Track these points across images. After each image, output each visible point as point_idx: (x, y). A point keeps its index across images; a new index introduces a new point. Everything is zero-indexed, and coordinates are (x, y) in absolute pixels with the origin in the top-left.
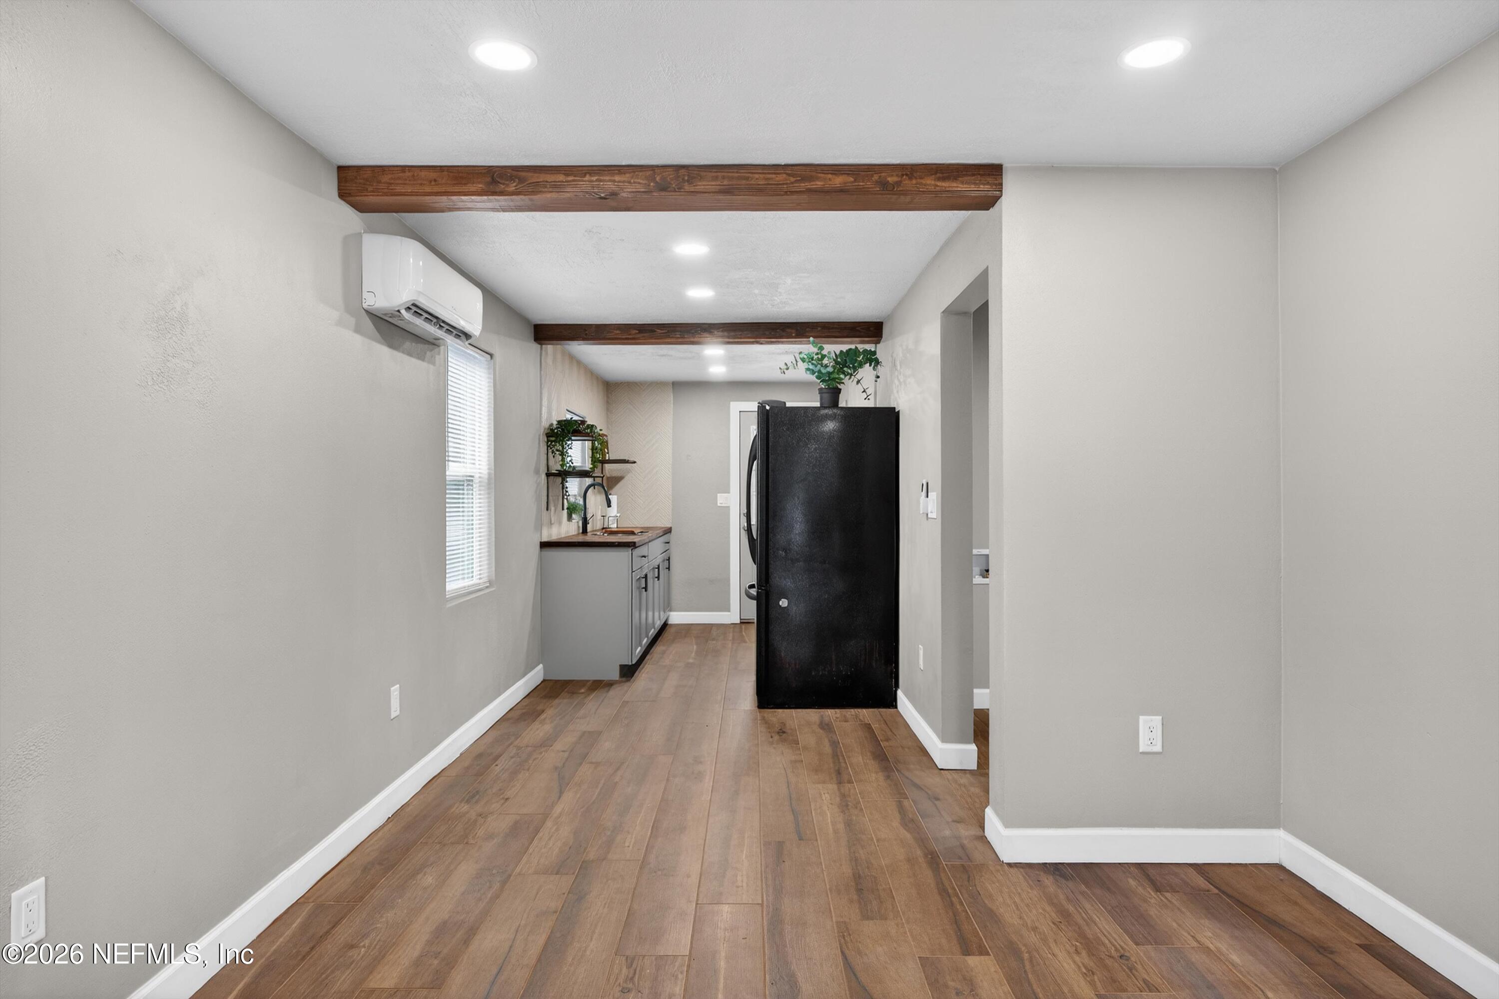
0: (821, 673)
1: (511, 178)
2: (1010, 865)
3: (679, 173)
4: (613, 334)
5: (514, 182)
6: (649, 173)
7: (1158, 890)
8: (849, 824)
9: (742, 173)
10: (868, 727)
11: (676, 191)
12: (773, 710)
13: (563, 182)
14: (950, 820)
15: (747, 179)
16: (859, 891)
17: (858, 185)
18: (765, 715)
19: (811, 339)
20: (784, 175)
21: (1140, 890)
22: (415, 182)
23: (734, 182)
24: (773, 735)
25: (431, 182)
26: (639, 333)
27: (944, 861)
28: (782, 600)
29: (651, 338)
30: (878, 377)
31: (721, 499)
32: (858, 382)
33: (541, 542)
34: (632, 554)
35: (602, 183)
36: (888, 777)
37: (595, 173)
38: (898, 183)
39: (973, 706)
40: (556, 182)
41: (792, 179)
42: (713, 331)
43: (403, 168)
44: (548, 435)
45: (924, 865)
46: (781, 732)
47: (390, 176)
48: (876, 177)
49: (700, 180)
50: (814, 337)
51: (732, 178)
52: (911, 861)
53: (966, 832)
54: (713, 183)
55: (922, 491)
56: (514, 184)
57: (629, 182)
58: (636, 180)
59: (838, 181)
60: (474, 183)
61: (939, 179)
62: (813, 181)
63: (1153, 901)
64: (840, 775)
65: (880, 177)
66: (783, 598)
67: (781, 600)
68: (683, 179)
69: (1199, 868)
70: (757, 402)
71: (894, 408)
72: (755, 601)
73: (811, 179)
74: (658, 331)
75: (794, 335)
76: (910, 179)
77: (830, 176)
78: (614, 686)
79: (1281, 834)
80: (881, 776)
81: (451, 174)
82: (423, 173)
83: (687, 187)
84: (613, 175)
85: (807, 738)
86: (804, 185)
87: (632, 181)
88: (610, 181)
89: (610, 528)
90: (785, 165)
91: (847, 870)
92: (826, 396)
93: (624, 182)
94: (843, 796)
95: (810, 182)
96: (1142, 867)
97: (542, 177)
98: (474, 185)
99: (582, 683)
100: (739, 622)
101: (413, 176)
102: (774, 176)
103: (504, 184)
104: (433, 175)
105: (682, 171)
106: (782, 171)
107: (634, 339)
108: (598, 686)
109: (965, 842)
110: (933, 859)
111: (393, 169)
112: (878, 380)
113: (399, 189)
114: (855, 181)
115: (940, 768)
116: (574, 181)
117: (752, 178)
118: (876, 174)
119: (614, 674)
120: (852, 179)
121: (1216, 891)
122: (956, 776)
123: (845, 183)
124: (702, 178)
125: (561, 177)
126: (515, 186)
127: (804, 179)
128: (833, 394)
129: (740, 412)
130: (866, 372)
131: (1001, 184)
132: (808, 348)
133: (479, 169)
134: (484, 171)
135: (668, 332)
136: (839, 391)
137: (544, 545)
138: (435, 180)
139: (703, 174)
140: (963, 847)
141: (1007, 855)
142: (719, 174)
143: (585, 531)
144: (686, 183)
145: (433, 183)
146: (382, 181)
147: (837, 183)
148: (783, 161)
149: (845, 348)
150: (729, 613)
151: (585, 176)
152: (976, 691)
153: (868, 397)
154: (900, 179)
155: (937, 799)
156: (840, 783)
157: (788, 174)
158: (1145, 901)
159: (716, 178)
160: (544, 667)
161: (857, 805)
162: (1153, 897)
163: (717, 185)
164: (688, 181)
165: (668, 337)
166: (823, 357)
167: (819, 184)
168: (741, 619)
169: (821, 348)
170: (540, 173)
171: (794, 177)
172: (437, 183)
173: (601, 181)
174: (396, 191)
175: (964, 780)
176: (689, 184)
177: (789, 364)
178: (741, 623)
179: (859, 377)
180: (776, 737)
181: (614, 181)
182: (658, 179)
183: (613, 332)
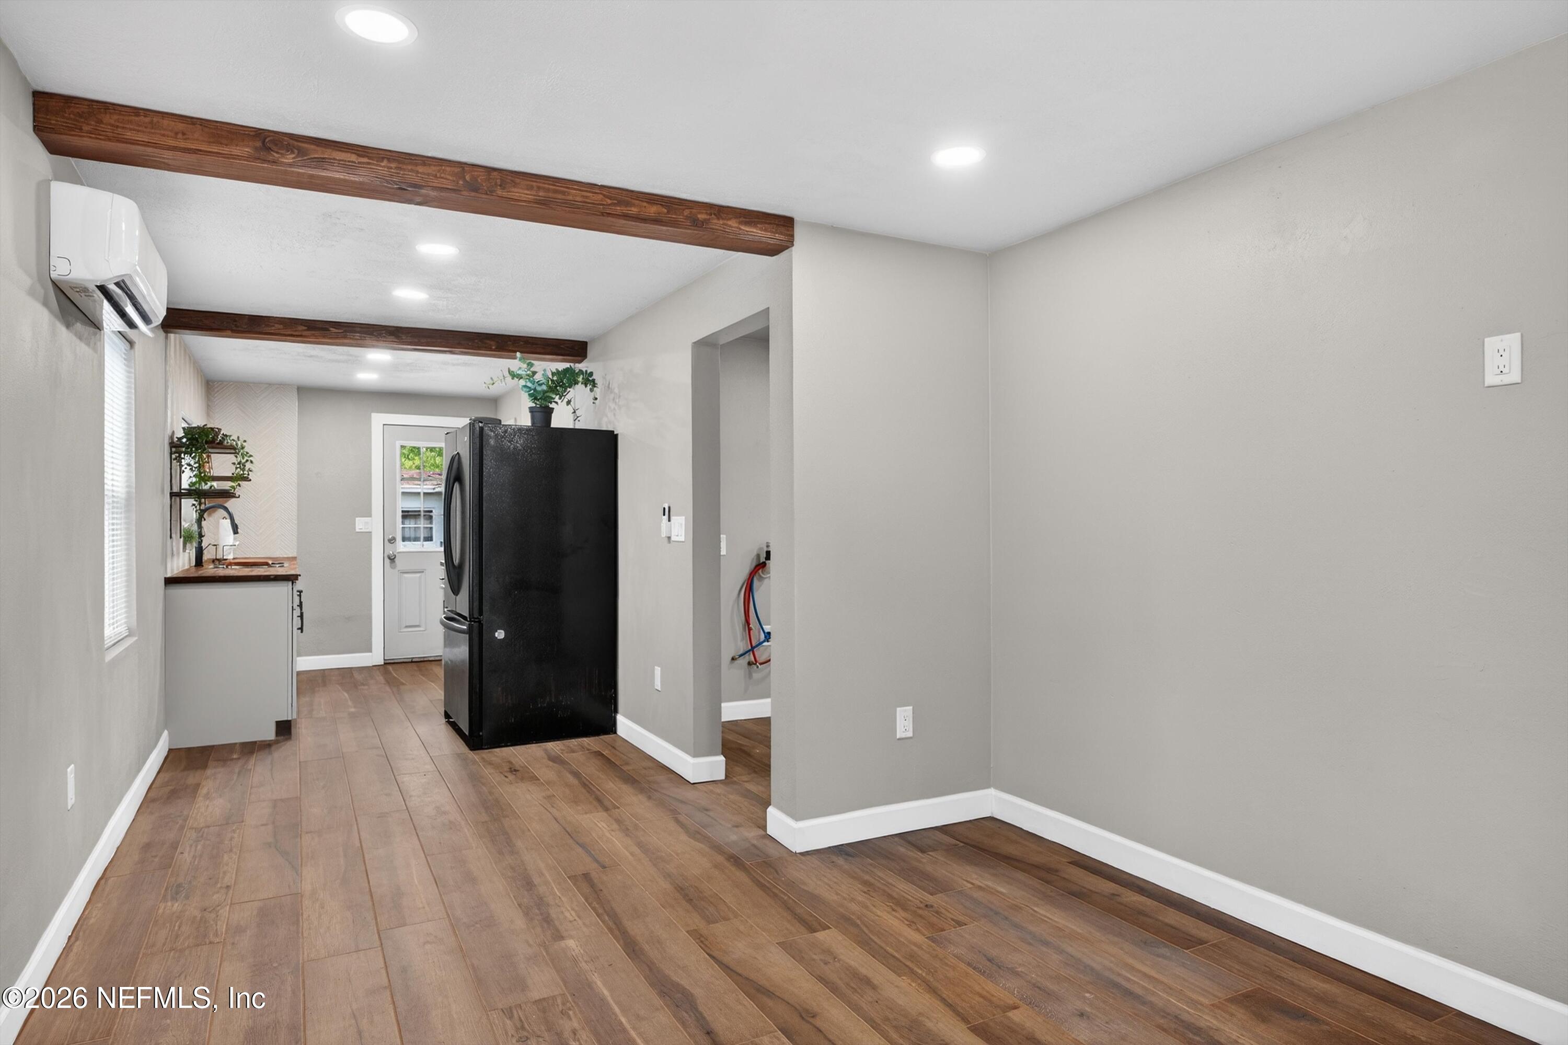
0: (539, 705)
1: (289, 149)
2: (802, 854)
3: (491, 175)
4: (273, 328)
5: (294, 153)
6: (457, 170)
7: (923, 851)
8: (640, 845)
9: (558, 186)
10: (599, 754)
11: (487, 194)
12: (490, 750)
13: (355, 163)
14: (730, 826)
15: (563, 193)
16: (690, 901)
17: (671, 217)
18: (484, 756)
19: (518, 354)
20: (601, 196)
21: (910, 853)
22: (153, 131)
23: (550, 195)
24: (506, 774)
25: (177, 133)
26: (308, 330)
27: (748, 861)
28: (498, 631)
29: (324, 337)
30: (596, 399)
31: (361, 524)
32: (569, 403)
33: (165, 578)
34: (293, 588)
35: (402, 172)
36: (649, 798)
37: (394, 159)
38: (706, 221)
39: (721, 719)
40: (345, 161)
41: (609, 201)
42: (400, 335)
43: (137, 111)
44: (172, 445)
45: (733, 869)
46: (513, 771)
47: (116, 117)
48: (687, 212)
49: (514, 187)
50: (521, 352)
51: (548, 190)
52: (716, 866)
53: (752, 834)
54: (528, 192)
55: (664, 515)
56: (293, 156)
57: (436, 176)
58: (442, 175)
59: (653, 210)
60: (237, 145)
61: (741, 223)
62: (631, 207)
63: (924, 861)
64: (600, 802)
65: (691, 212)
66: (499, 629)
67: (496, 631)
68: (496, 184)
69: (943, 829)
70: (469, 419)
71: (613, 431)
72: (467, 636)
73: (628, 204)
74: (332, 329)
75: (494, 347)
76: (718, 219)
77: (645, 204)
78: (273, 748)
79: (992, 792)
80: (642, 798)
81: (206, 130)
82: (165, 121)
83: (499, 192)
84: (416, 165)
85: (547, 772)
86: (619, 209)
87: (438, 175)
88: (412, 171)
89: (226, 560)
90: (601, 186)
91: (665, 885)
92: (538, 415)
93: (428, 174)
94: (618, 821)
95: (626, 207)
96: (903, 837)
97: (328, 153)
98: (238, 148)
99: (230, 747)
100: (383, 663)
101: (151, 122)
102: (591, 194)
103: (277, 153)
104: (181, 126)
105: (495, 173)
106: (599, 191)
107: (301, 336)
108: (251, 749)
109: (755, 842)
110: (735, 860)
111: (120, 108)
112: (597, 402)
113: (129, 135)
114: (668, 212)
115: (692, 782)
116: (369, 163)
117: (569, 194)
118: (687, 209)
119: (270, 734)
120: (666, 211)
121: (962, 844)
122: (711, 787)
123: (659, 213)
124: (515, 185)
125: (353, 158)
126: (294, 158)
127: (620, 203)
128: (543, 413)
129: (384, 425)
130: (579, 393)
131: (792, 236)
132: (516, 364)
133: (245, 129)
134: (251, 133)
135: (345, 331)
136: (551, 410)
137: (170, 582)
138: (184, 134)
139: (518, 181)
140: (754, 845)
141: (798, 847)
142: (534, 184)
143: (199, 562)
144: (499, 187)
145: (180, 136)
146: (105, 122)
147: (652, 212)
148: (599, 182)
149: (562, 366)
150: (371, 654)
151: (382, 161)
152: (723, 705)
153: (578, 419)
154: (708, 217)
155: (707, 810)
156: (606, 809)
157: (604, 195)
158: (920, 862)
159: (530, 188)
160: (169, 733)
161: (636, 827)
162: (924, 858)
163: (531, 195)
164: (500, 186)
165: (345, 337)
166: (534, 373)
167: (634, 210)
168: (384, 660)
169: (530, 365)
170: (325, 148)
171: (611, 200)
172: (185, 137)
173: (400, 168)
174: (125, 137)
175: (719, 789)
176: (503, 189)
177: (495, 379)
178: (385, 664)
179: (568, 397)
180: (511, 777)
181: (418, 172)
182: (468, 178)
183: (274, 326)
